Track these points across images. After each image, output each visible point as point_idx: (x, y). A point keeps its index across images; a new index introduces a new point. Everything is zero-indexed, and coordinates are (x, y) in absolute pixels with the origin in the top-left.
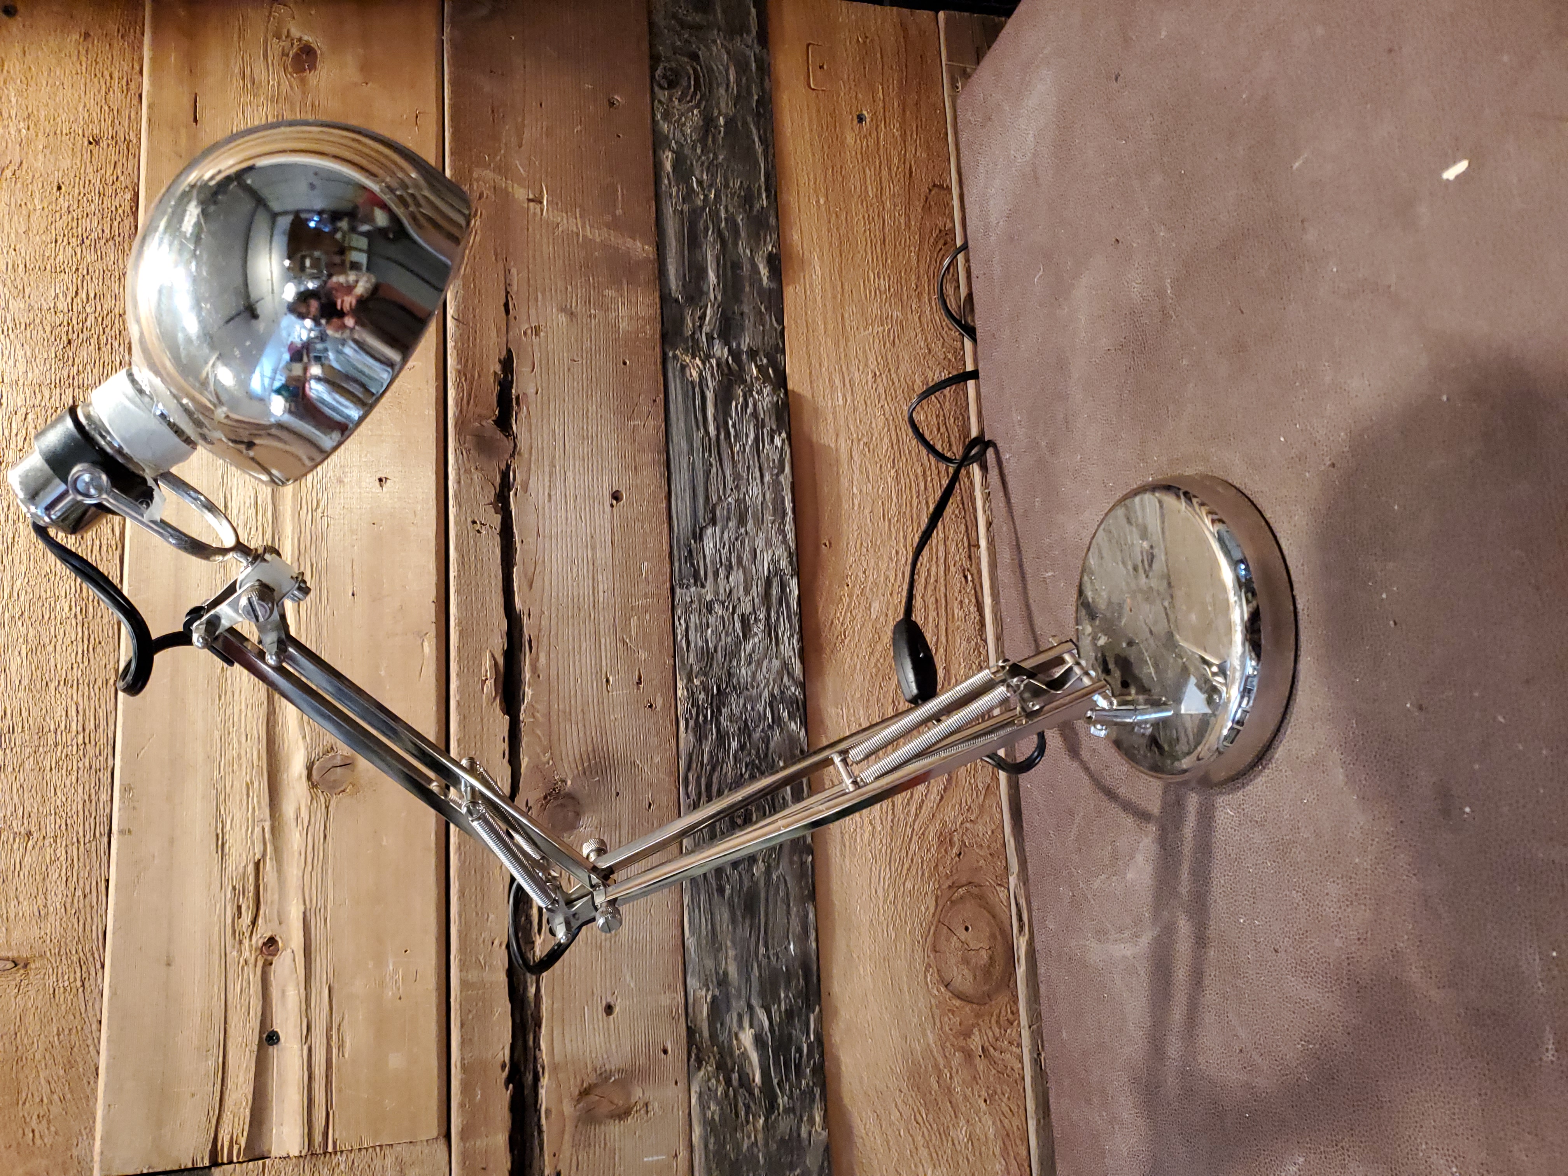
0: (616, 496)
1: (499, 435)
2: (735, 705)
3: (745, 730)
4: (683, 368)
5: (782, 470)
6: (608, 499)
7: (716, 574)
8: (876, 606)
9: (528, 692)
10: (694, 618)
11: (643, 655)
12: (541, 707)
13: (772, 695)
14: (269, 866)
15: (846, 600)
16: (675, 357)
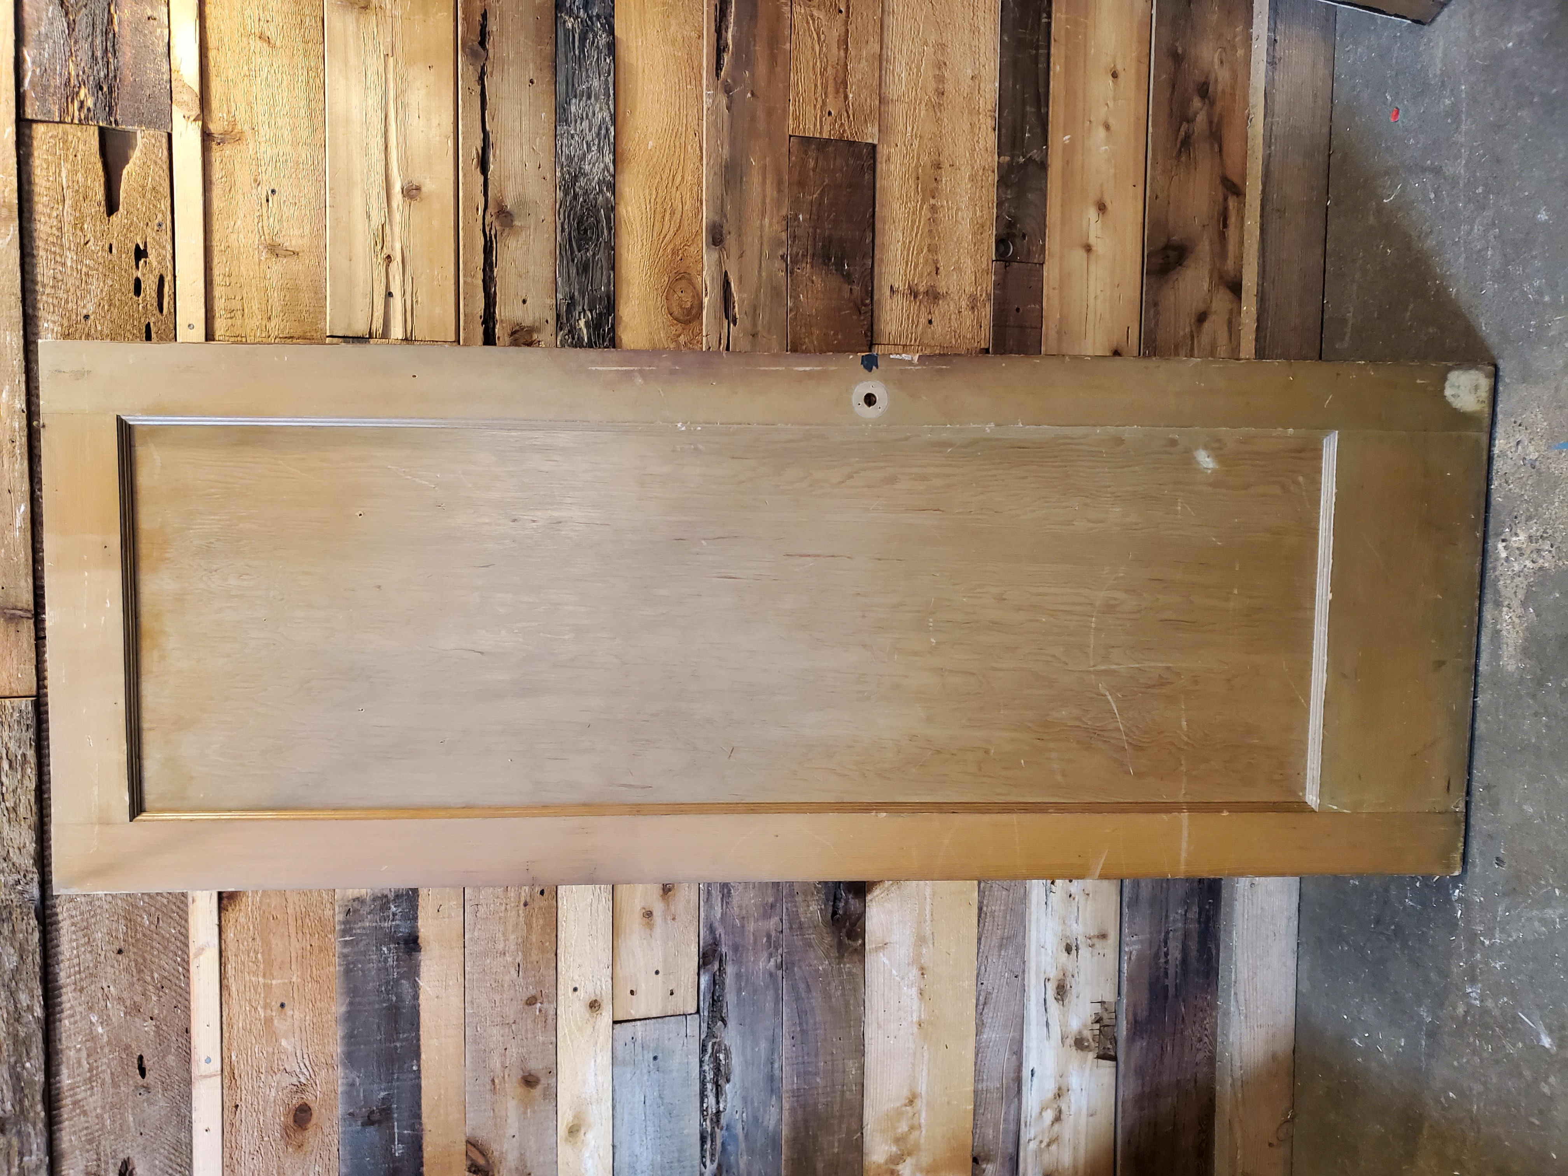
0: (532, 82)
1: (480, 49)
2: (582, 182)
3: (586, 193)
4: (565, 22)
5: (609, 75)
6: (528, 83)
7: (576, 122)
8: (651, 144)
9: (492, 167)
10: (565, 141)
11: (542, 155)
12: (497, 173)
13: (599, 179)
14: (387, 227)
15: (637, 139)
16: (561, 16)
